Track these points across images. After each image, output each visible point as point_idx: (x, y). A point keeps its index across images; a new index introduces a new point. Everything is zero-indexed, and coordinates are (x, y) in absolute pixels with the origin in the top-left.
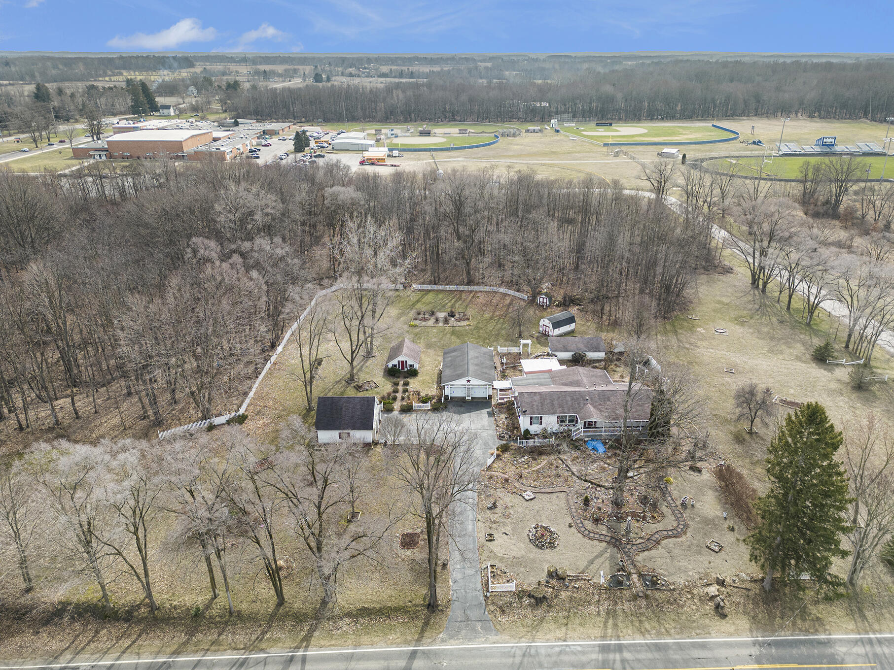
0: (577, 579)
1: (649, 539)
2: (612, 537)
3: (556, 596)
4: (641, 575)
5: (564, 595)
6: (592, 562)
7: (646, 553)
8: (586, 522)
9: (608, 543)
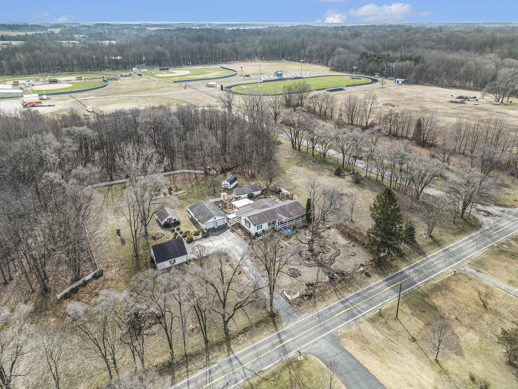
0: (317, 283)
1: (330, 260)
2: (318, 264)
3: (315, 292)
4: (337, 273)
5: (317, 290)
6: (317, 275)
7: (333, 265)
8: (305, 261)
9: (318, 266)
